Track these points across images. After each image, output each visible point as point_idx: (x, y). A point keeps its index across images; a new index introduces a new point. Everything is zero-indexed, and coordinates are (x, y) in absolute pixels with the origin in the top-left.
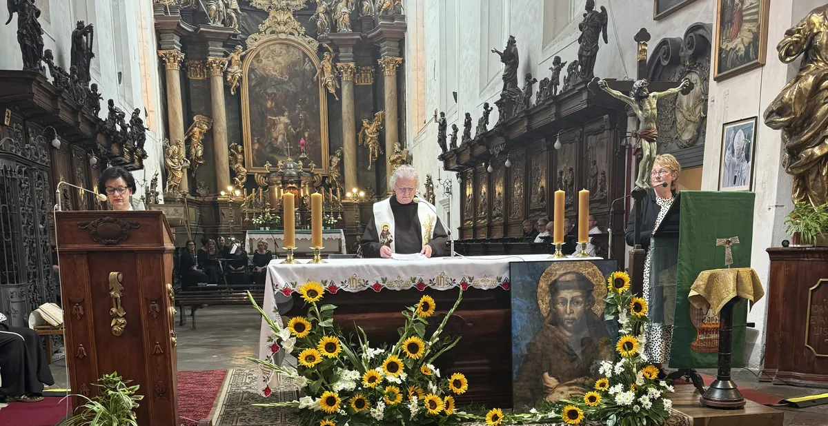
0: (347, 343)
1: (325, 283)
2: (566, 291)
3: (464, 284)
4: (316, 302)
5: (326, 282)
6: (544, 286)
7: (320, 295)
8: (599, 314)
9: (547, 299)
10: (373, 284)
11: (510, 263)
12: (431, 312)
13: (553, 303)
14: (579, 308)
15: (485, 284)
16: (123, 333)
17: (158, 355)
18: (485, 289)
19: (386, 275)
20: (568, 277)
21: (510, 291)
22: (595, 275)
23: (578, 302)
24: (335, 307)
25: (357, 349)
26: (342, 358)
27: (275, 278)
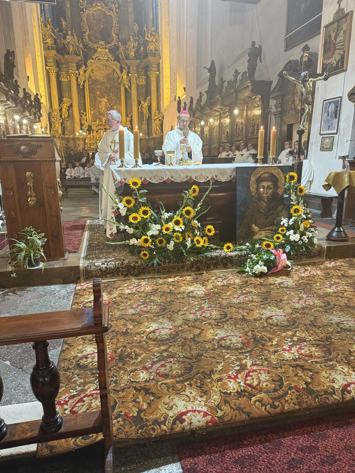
0: (153, 210)
2: (264, 182)
3: (212, 179)
4: (137, 189)
5: (142, 177)
6: (253, 180)
7: (139, 185)
8: (281, 194)
9: (255, 186)
10: (166, 179)
11: (236, 168)
12: (196, 194)
13: (258, 189)
14: (270, 191)
15: (223, 179)
16: (34, 205)
17: (54, 216)
18: (223, 181)
19: (173, 174)
20: (266, 175)
21: (236, 183)
22: (279, 174)
23: (270, 188)
24: (147, 191)
25: (159, 213)
26: (151, 218)
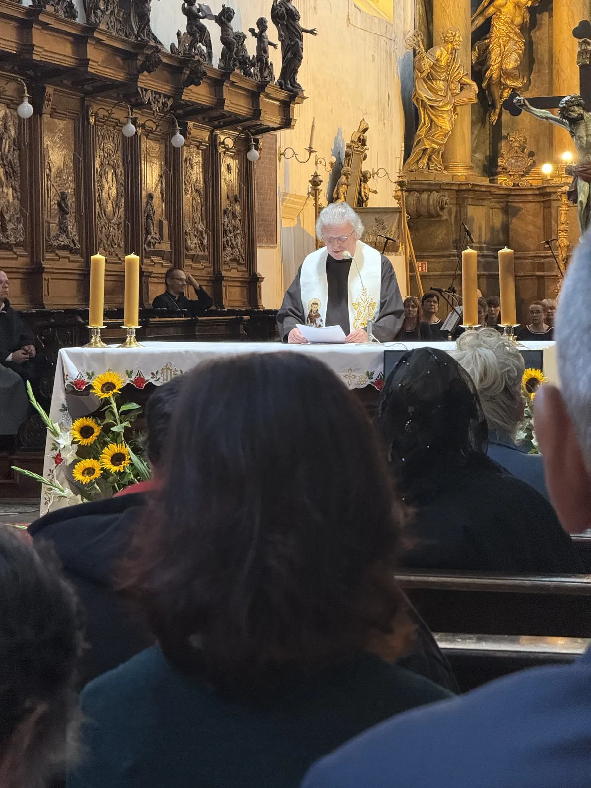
1: (129, 374)
5: (132, 372)
7: (119, 390)
11: (385, 351)
24: (138, 407)
27: (66, 366)
